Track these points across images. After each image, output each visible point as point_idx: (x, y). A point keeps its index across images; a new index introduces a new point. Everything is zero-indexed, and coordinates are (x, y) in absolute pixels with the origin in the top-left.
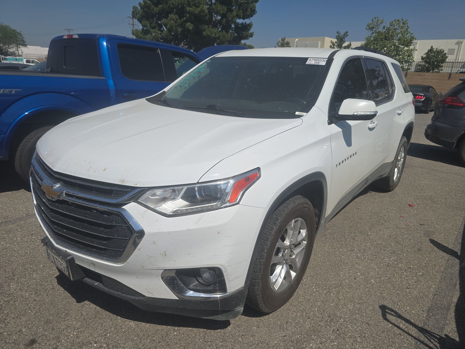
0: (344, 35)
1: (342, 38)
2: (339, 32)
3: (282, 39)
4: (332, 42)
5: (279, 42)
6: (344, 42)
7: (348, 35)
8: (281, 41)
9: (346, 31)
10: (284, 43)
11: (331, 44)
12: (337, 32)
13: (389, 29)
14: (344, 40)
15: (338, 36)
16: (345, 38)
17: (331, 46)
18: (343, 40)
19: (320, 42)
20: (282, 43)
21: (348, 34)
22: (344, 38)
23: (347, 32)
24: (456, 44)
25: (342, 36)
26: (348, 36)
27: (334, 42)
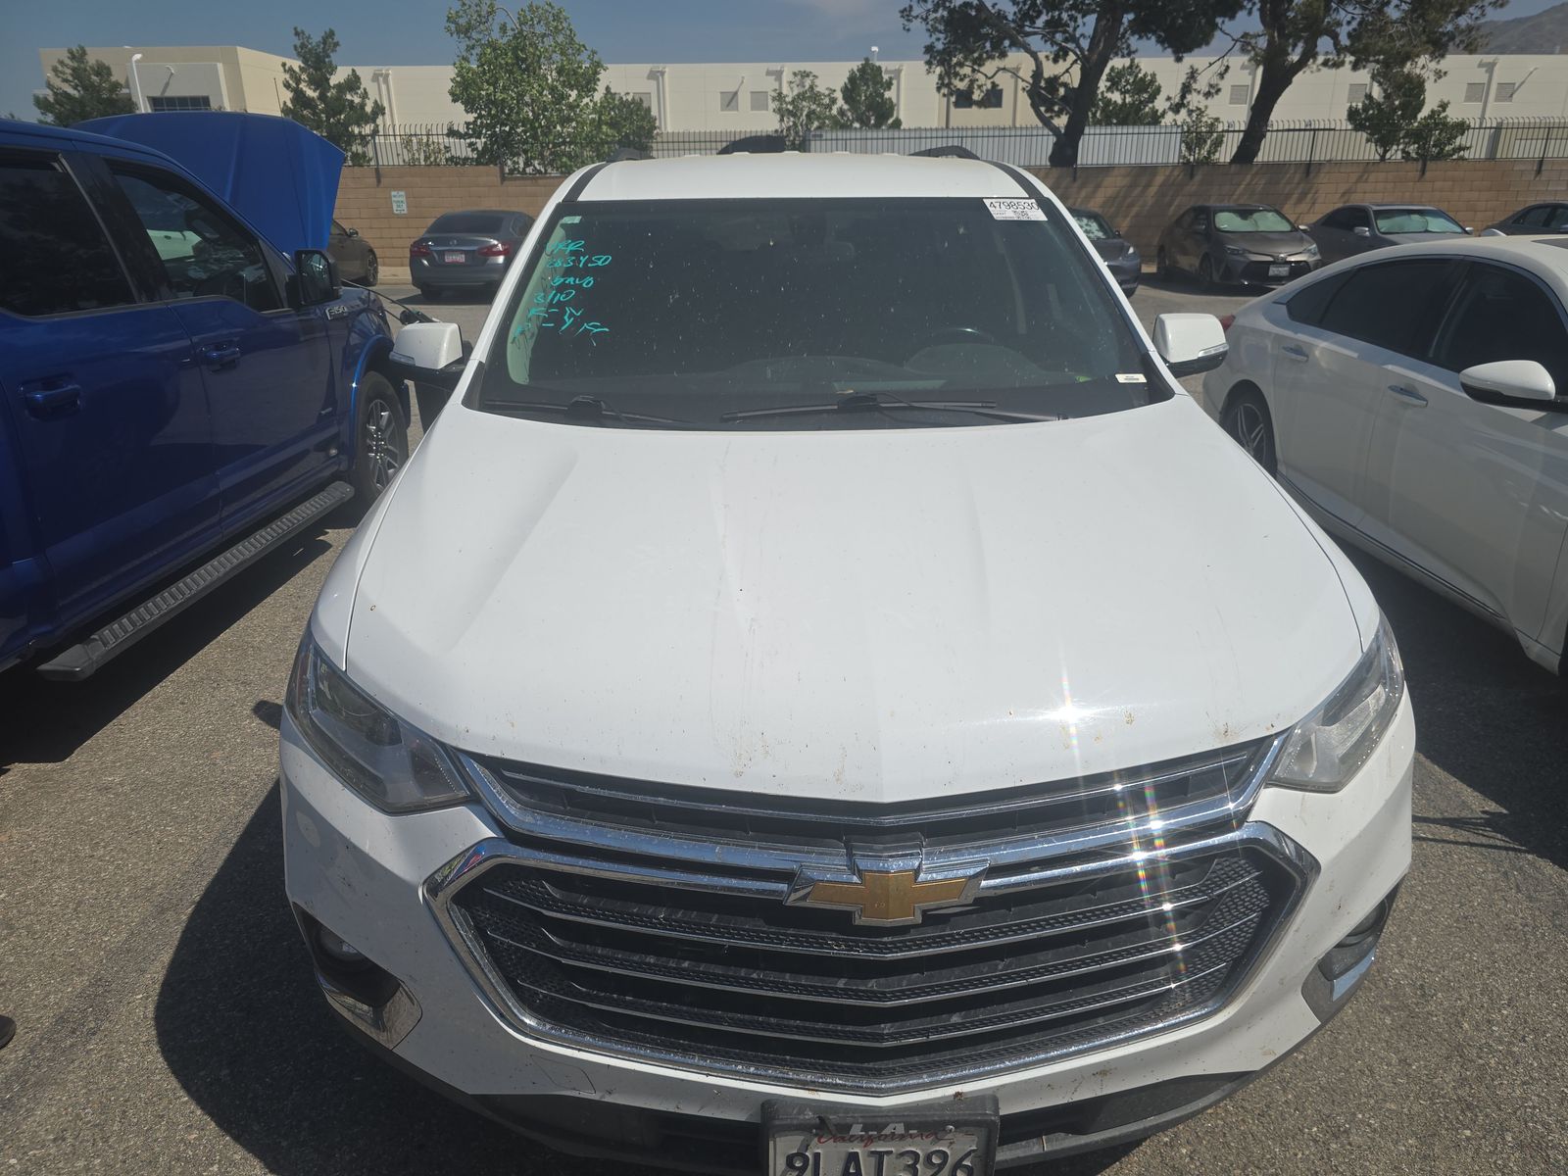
0: (325, 43)
1: (317, 54)
2: (303, 32)
3: (71, 52)
4: (287, 68)
5: (61, 63)
6: (332, 70)
7: (337, 44)
8: (68, 61)
9: (328, 31)
10: (85, 70)
11: (287, 76)
12: (294, 32)
13: (519, 35)
14: (327, 60)
15: (303, 46)
16: (331, 54)
17: (287, 82)
18: (325, 62)
19: (220, 66)
20: (74, 69)
21: (335, 41)
22: (329, 56)
23: (331, 34)
24: (649, 78)
25: (318, 46)
26: (338, 48)
27: (297, 69)
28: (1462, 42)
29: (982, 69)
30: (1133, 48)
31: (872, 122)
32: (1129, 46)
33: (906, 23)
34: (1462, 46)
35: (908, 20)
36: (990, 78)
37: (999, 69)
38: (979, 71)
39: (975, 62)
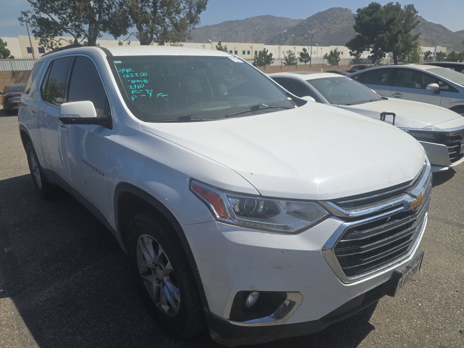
28: (187, 37)
29: (54, 39)
30: (101, 35)
31: (2, 57)
32: (100, 34)
33: (22, 23)
34: (188, 38)
35: (22, 22)
36: (58, 42)
37: (61, 39)
38: (53, 39)
39: (51, 37)
